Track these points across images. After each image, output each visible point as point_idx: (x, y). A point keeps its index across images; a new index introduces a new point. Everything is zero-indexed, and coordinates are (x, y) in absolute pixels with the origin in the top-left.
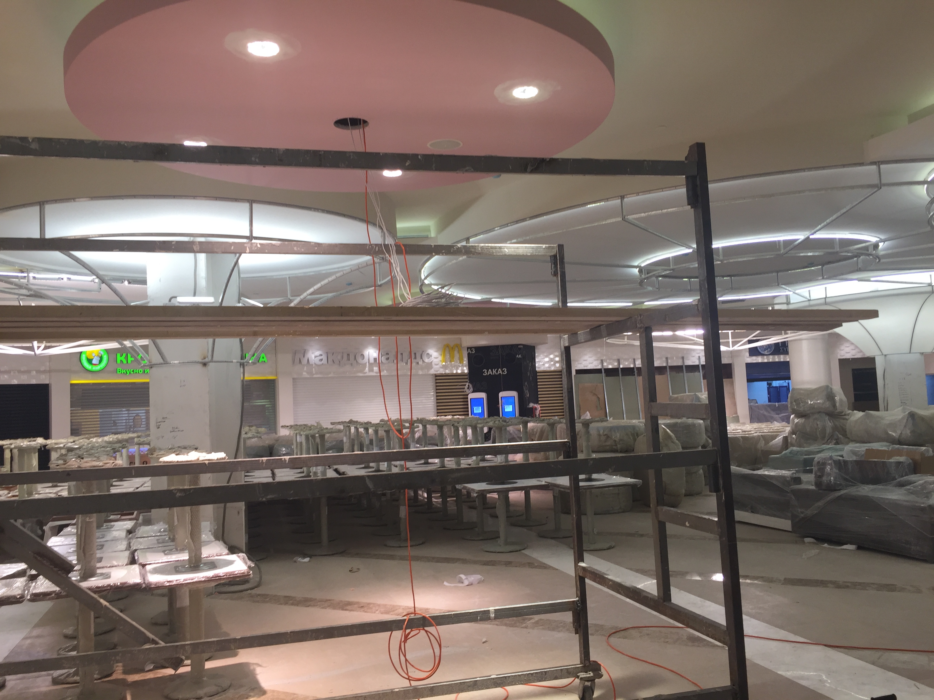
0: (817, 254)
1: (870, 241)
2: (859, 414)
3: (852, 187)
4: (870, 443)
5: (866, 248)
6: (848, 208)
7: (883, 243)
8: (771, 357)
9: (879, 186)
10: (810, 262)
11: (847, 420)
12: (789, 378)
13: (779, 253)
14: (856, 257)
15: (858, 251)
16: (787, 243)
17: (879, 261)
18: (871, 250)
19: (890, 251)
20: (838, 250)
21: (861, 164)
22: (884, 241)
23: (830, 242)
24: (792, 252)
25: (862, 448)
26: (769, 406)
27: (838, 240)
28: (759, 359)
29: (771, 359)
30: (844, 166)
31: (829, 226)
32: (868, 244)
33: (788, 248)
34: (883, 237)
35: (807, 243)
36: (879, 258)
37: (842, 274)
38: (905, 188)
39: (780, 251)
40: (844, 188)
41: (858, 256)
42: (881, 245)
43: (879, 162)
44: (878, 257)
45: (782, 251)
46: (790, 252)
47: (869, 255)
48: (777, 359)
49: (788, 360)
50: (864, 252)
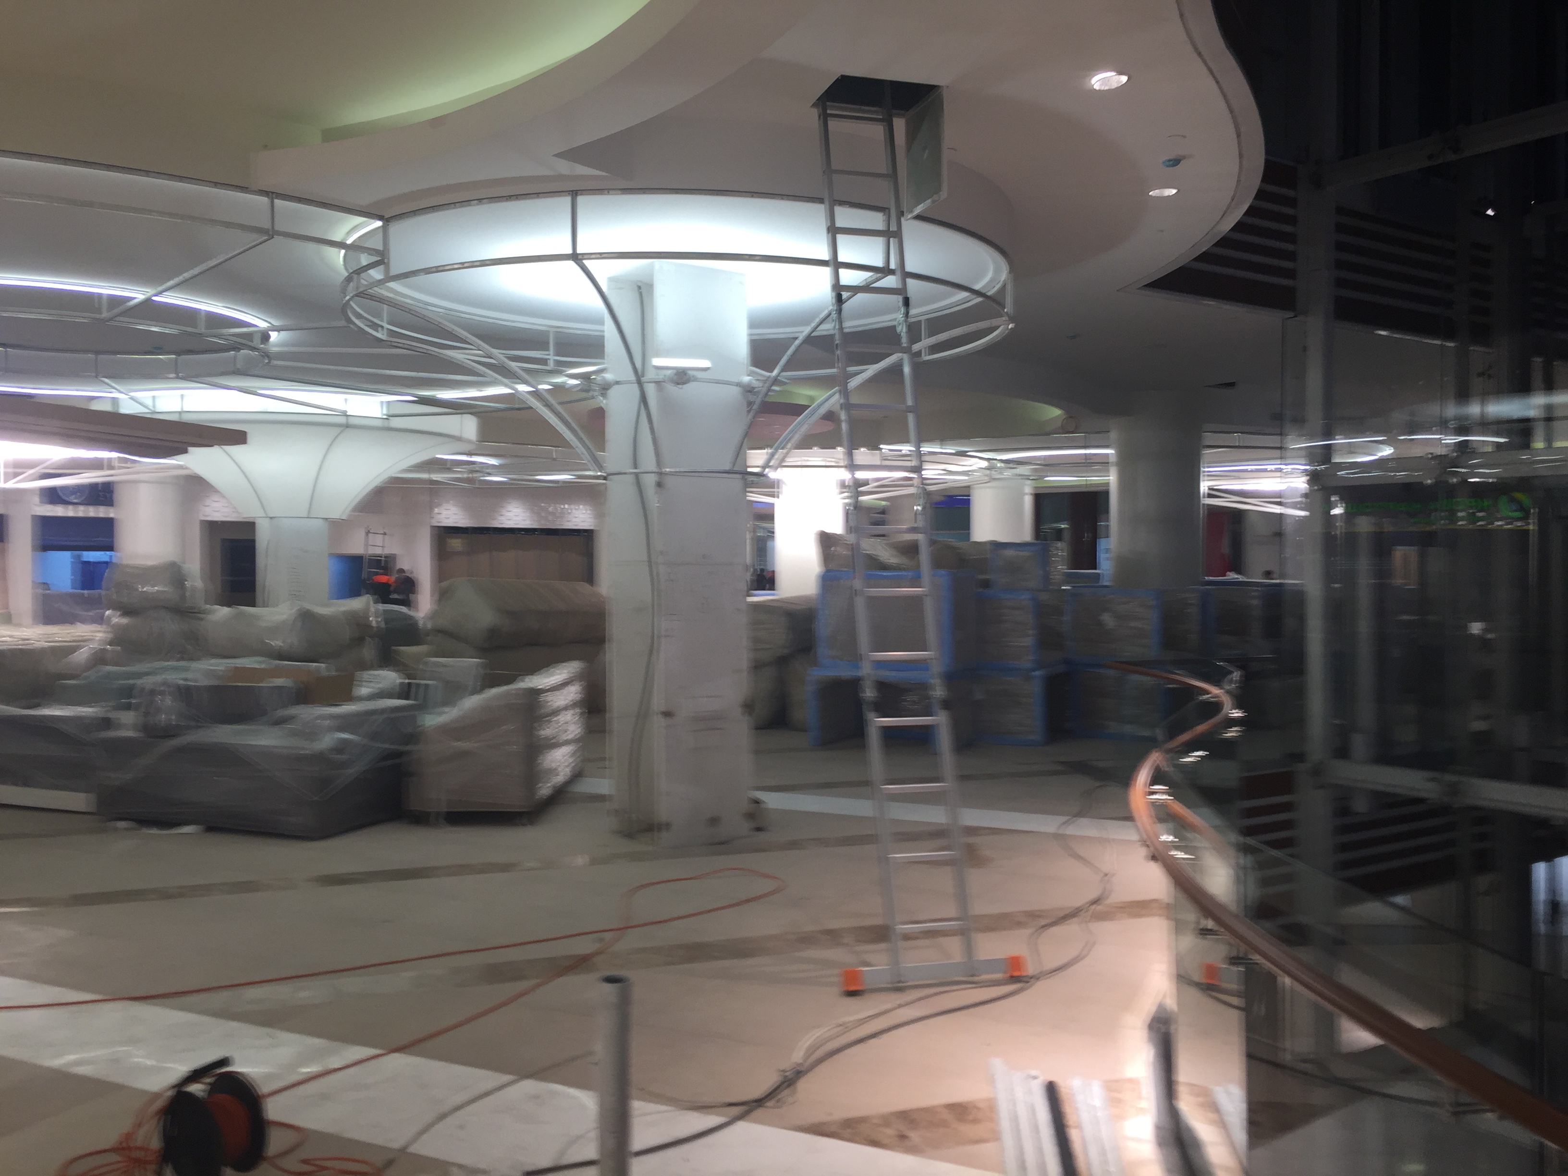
0: (167, 331)
1: (256, 326)
2: (223, 612)
3: (228, 225)
4: (234, 657)
5: (249, 336)
6: (221, 259)
7: (276, 333)
8: (81, 508)
9: (271, 233)
10: (157, 345)
11: (202, 619)
12: (110, 548)
13: (97, 316)
14: (234, 349)
15: (235, 339)
16: (115, 301)
17: (269, 362)
18: (256, 342)
19: (286, 349)
20: (203, 330)
21: (244, 189)
22: (278, 329)
23: (188, 316)
24: (121, 319)
25: (219, 665)
26: (71, 595)
27: (203, 313)
28: (59, 511)
29: (81, 512)
30: (216, 184)
31: (187, 286)
32: (251, 329)
33: (116, 311)
34: (276, 323)
35: (148, 309)
36: (268, 357)
37: (210, 375)
38: (312, 246)
39: (101, 313)
40: (213, 222)
41: (236, 348)
42: (274, 336)
43: (273, 193)
44: (266, 355)
45: (105, 315)
46: (117, 319)
47: (254, 349)
48: (92, 512)
49: (112, 515)
50: (244, 342)
